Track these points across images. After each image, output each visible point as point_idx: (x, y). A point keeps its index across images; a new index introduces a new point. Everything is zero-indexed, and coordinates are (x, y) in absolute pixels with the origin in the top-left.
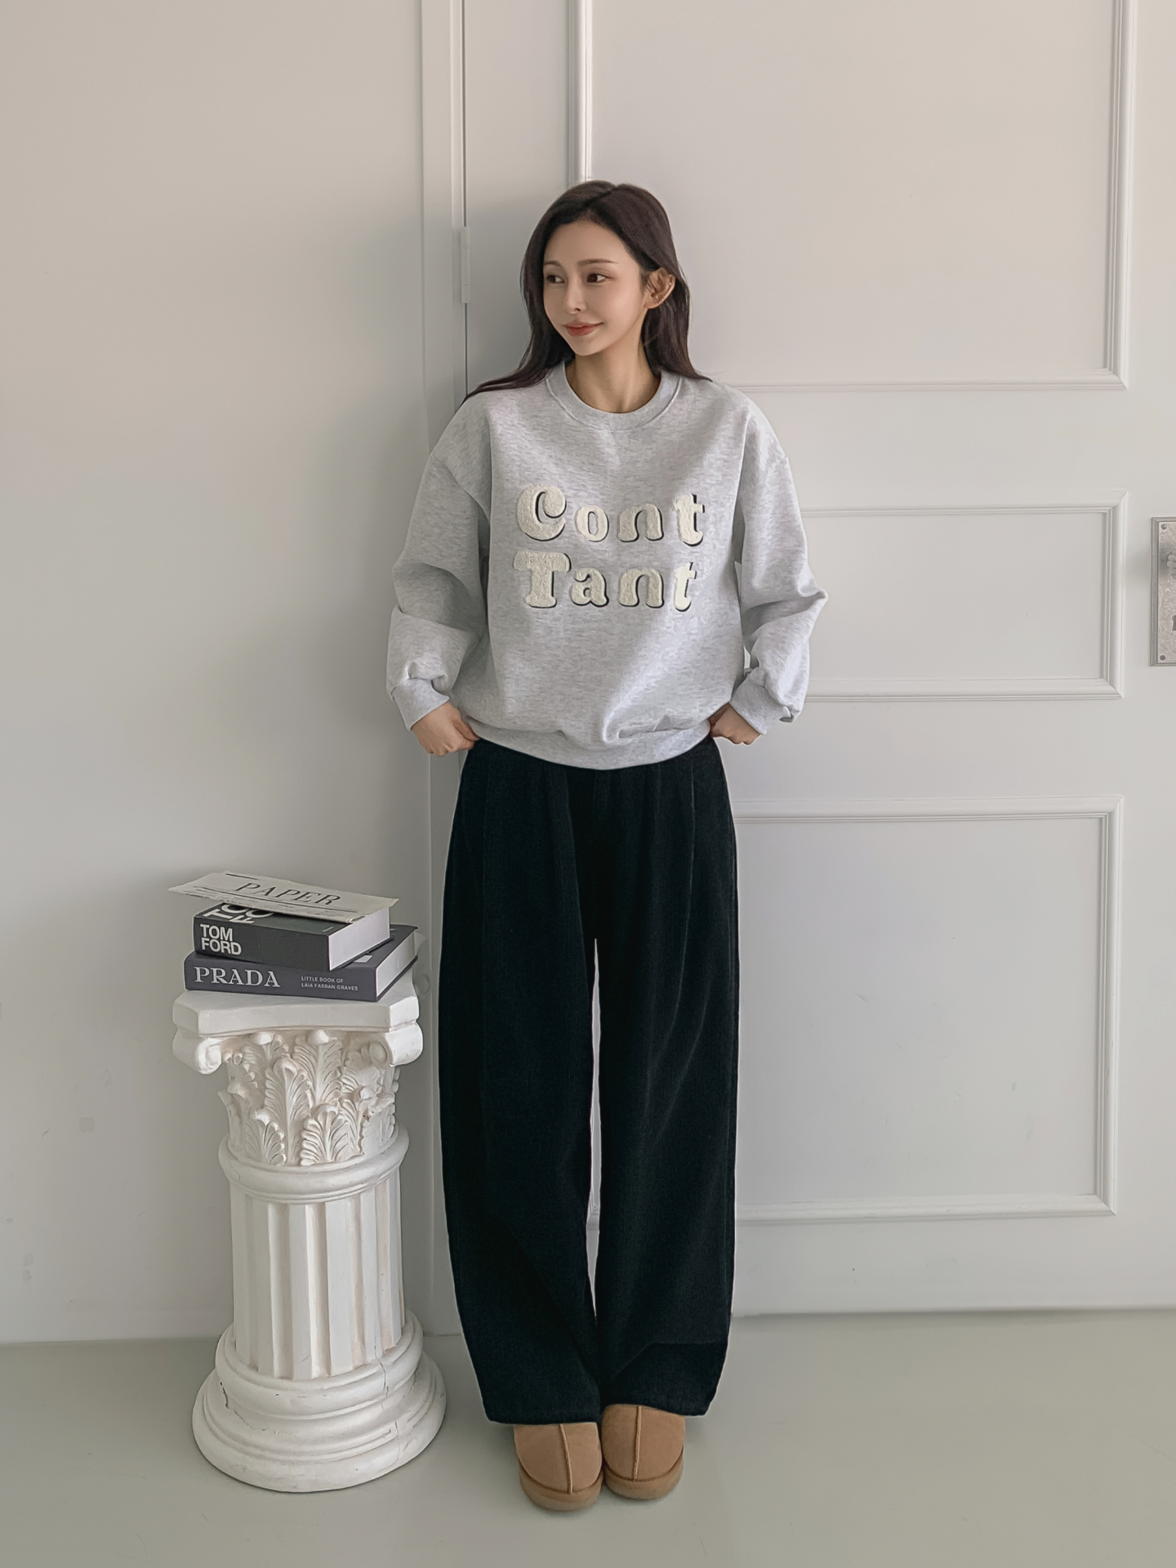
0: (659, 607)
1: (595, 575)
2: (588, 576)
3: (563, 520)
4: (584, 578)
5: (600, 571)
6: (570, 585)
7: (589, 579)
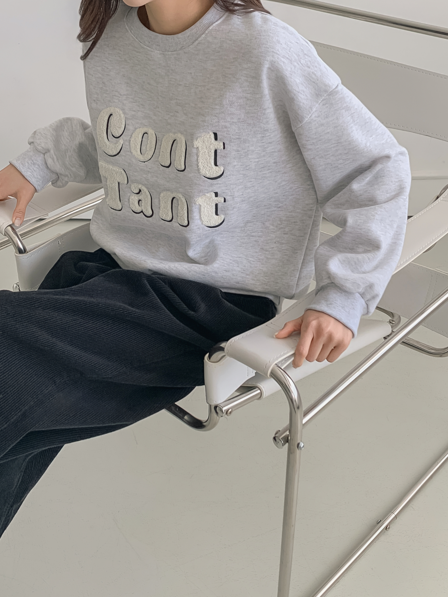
0: (186, 226)
1: (143, 190)
2: (140, 191)
3: (121, 141)
4: (138, 191)
5: (147, 188)
6: (129, 194)
7: (141, 192)
